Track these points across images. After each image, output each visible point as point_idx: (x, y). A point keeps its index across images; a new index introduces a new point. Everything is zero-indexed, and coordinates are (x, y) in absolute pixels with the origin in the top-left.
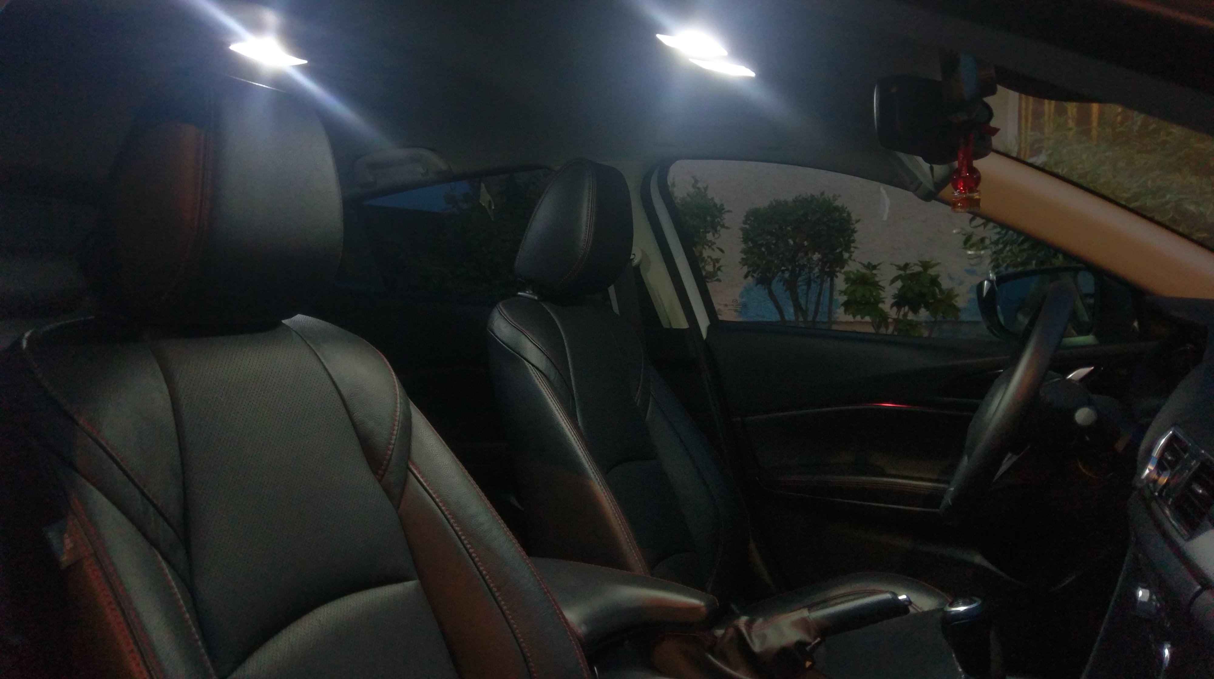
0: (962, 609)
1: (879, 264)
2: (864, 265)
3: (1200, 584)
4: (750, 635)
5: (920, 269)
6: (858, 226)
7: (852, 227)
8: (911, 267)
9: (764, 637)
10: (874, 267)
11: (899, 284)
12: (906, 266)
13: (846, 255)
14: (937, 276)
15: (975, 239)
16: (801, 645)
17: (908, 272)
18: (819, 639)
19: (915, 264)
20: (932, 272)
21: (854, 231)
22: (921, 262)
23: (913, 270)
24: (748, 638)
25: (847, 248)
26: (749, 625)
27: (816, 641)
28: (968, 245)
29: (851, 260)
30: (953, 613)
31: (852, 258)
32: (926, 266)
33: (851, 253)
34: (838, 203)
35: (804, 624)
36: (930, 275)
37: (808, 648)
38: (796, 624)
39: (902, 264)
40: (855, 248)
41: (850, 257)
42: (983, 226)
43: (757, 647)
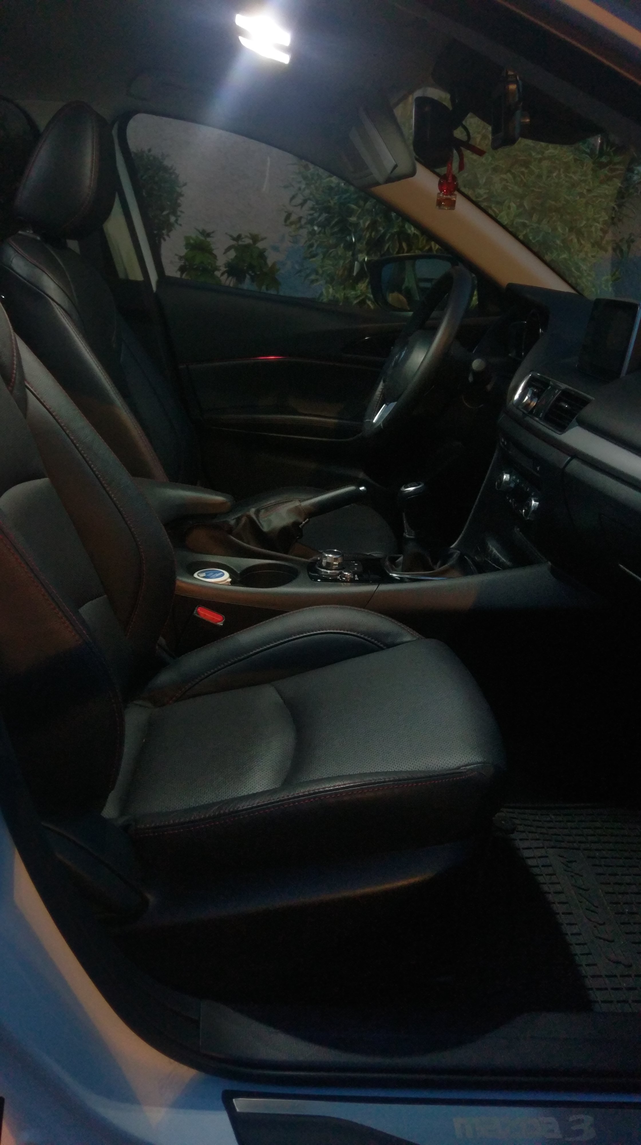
0: (411, 489)
1: (213, 232)
2: (198, 230)
3: (569, 455)
4: (259, 520)
5: (251, 241)
6: (184, 190)
7: (178, 189)
8: (243, 238)
9: (270, 521)
10: (208, 235)
11: (232, 254)
12: (239, 238)
13: (172, 219)
14: (264, 250)
15: (293, 218)
16: (296, 524)
17: (240, 243)
18: (308, 519)
19: (246, 237)
20: (260, 245)
21: (181, 195)
22: (250, 234)
23: (244, 241)
24: (257, 521)
25: (174, 213)
26: (257, 512)
27: (306, 521)
28: (288, 222)
29: (177, 223)
30: (407, 492)
31: (179, 222)
32: (255, 239)
33: (177, 217)
34: (167, 163)
35: (298, 511)
36: (258, 248)
37: (300, 526)
38: (290, 511)
39: (235, 235)
40: (181, 212)
41: (176, 221)
42: (300, 207)
43: (265, 529)
